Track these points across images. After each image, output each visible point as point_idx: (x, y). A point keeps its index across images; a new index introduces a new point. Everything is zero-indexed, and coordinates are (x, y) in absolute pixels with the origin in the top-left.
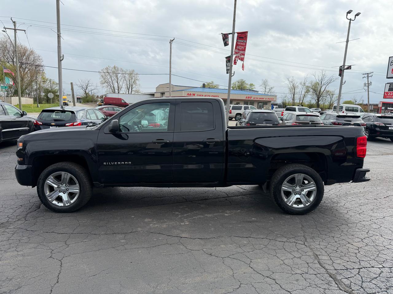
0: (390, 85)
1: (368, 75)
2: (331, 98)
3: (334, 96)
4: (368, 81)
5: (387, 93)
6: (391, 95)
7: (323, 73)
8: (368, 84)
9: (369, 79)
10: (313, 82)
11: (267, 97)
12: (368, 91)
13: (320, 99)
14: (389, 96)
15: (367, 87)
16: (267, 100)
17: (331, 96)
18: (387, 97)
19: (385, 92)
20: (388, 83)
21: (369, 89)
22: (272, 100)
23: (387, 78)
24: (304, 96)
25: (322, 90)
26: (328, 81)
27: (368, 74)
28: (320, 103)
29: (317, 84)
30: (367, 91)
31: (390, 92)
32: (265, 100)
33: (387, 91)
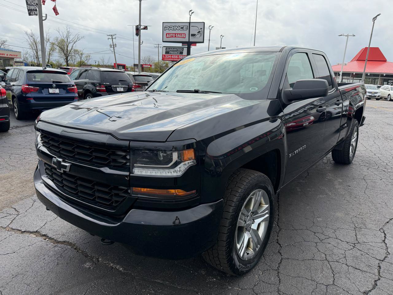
0: (166, 48)
1: (112, 37)
2: (81, 58)
3: (83, 56)
4: (113, 43)
5: (165, 56)
6: (168, 57)
7: (68, 30)
8: (113, 45)
9: (113, 40)
10: (59, 39)
11: (9, 53)
12: (115, 53)
13: (69, 58)
14: (166, 58)
15: (113, 48)
16: (8, 56)
17: (80, 55)
18: (165, 59)
19: (163, 55)
20: (164, 47)
21: (115, 50)
22: (15, 57)
23: (163, 42)
24: (50, 54)
25: (69, 49)
26: (74, 39)
27: (112, 35)
28: (69, 62)
29: (63, 41)
30: (113, 52)
31: (167, 55)
32: (5, 56)
33: (164, 54)
